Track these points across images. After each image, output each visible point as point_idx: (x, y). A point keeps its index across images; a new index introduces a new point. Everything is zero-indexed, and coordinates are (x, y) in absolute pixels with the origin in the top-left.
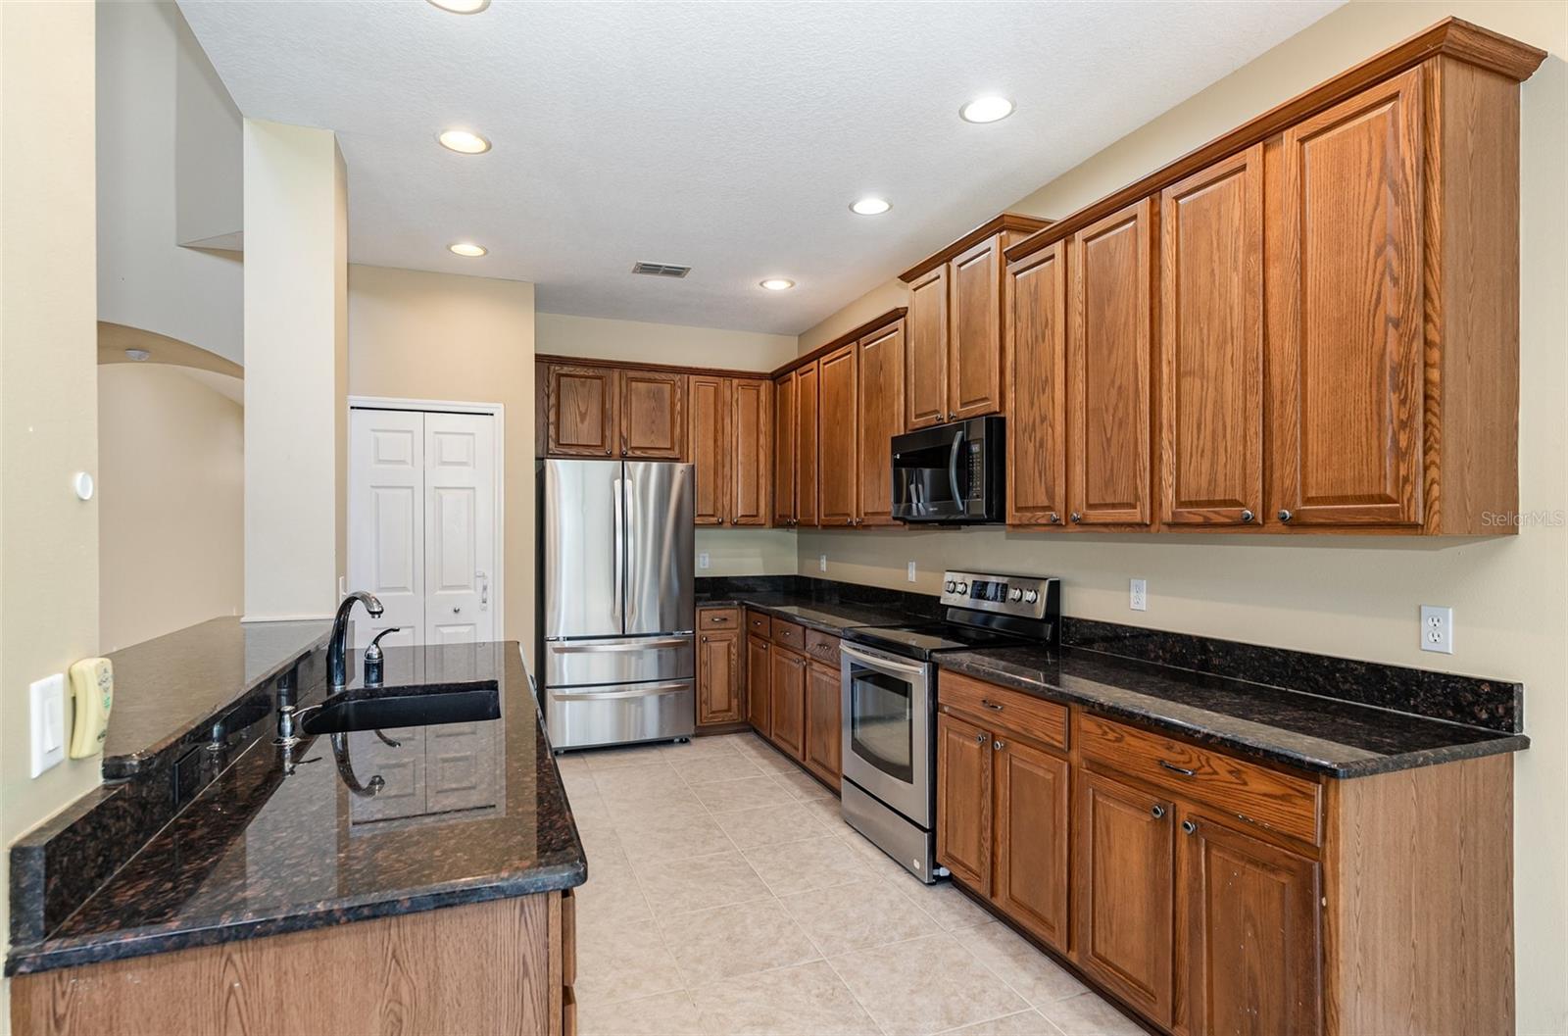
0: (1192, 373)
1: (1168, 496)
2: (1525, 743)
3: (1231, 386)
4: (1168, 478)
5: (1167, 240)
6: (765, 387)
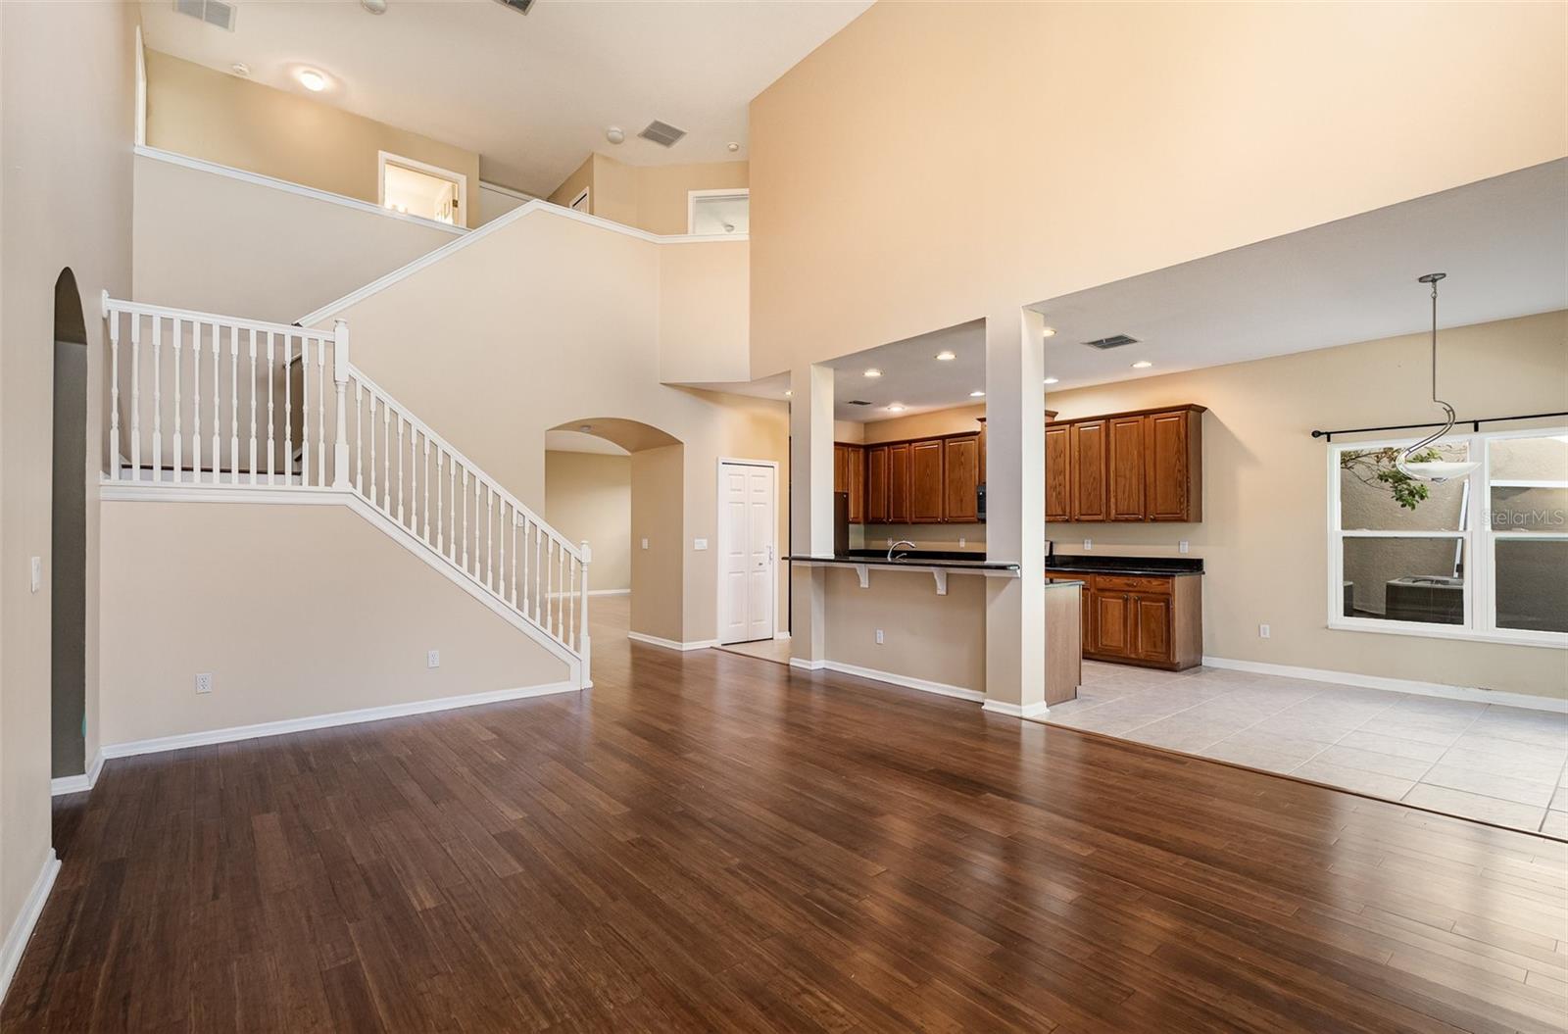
0: (1120, 476)
1: (1113, 512)
2: (1204, 573)
3: (1134, 481)
4: (1113, 506)
5: (1112, 435)
6: (862, 450)
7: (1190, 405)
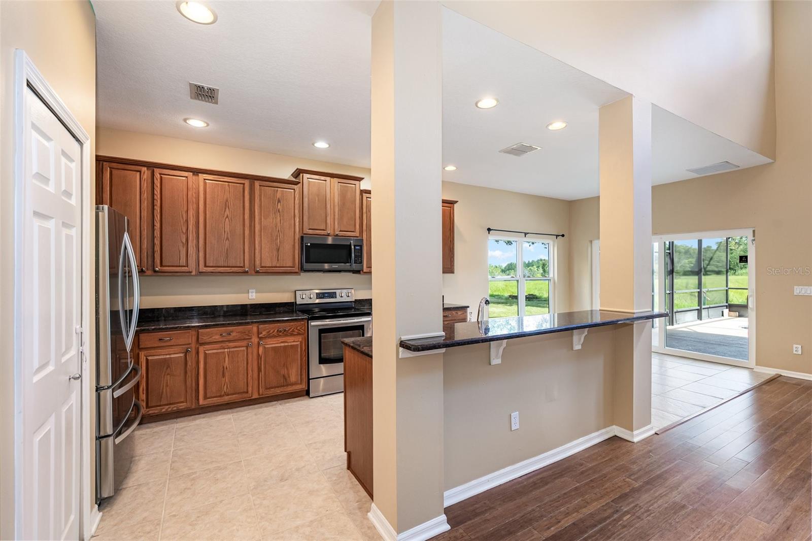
7: (457, 202)
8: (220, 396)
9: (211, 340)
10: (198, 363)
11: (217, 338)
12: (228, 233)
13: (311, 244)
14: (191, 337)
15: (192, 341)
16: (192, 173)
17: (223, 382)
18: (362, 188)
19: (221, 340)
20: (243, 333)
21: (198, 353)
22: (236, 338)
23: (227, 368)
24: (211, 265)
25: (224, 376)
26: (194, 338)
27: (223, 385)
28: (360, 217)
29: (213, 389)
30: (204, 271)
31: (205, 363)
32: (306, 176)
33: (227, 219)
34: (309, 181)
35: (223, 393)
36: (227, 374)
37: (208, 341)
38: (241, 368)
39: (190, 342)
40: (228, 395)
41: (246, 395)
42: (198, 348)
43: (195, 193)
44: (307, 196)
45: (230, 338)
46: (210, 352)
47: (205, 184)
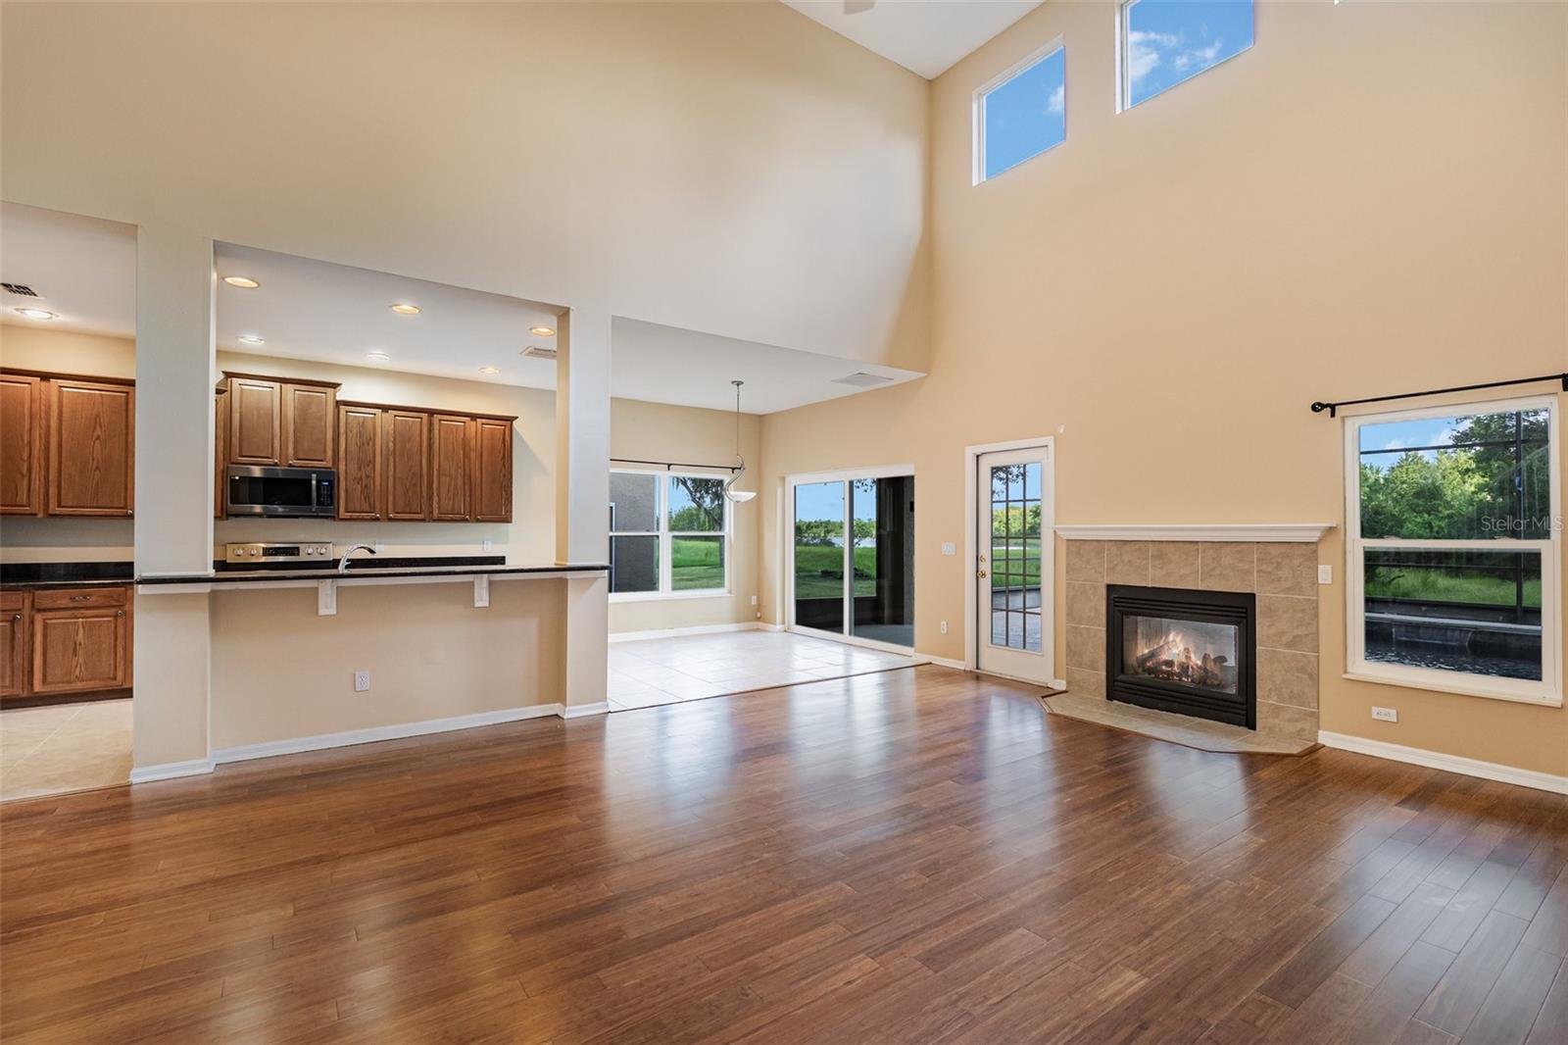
0: (444, 475)
1: (436, 511)
3: (459, 481)
5: (435, 431)
7: (516, 418)
8: (69, 682)
9: (55, 605)
10: (32, 636)
11: (65, 602)
12: (98, 461)
13: (240, 477)
14: (21, 600)
15: (23, 605)
16: (39, 379)
17: (74, 664)
18: (338, 398)
19: (71, 605)
20: (109, 597)
21: (32, 622)
22: (97, 604)
23: (80, 644)
24: (70, 504)
25: (75, 653)
26: (27, 603)
27: (74, 666)
28: (333, 440)
29: (57, 671)
30: (57, 512)
31: (45, 636)
32: (236, 381)
33: (98, 441)
34: (242, 389)
35: (72, 679)
36: (80, 652)
37: (49, 606)
38: (104, 646)
39: (21, 607)
40: (82, 680)
41: (111, 683)
42: (33, 616)
43: (45, 405)
44: (238, 410)
45: (86, 604)
46: (53, 621)
47: (60, 393)
